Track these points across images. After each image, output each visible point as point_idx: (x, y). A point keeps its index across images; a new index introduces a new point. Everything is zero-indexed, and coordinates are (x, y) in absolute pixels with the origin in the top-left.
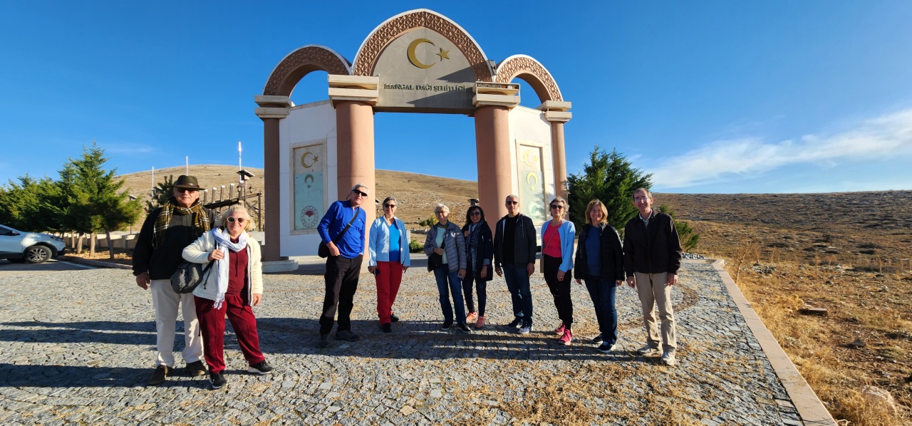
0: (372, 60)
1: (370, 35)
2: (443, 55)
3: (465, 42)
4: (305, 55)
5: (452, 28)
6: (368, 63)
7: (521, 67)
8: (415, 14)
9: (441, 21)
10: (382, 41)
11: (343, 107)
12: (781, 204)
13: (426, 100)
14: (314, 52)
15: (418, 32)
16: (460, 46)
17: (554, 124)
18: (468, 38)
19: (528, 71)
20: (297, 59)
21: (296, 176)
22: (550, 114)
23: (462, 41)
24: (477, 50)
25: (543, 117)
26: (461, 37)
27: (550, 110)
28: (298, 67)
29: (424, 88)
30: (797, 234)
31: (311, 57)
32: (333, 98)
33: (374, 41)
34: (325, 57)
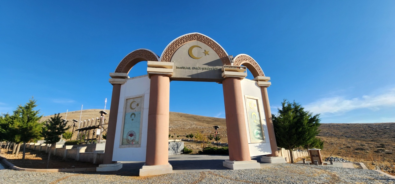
0: (170, 55)
1: (170, 44)
2: (206, 53)
3: (217, 47)
4: (137, 54)
5: (210, 41)
6: (168, 56)
7: (244, 60)
8: (192, 35)
9: (205, 38)
10: (176, 46)
11: (154, 77)
12: (352, 128)
13: (198, 74)
14: (142, 52)
15: (194, 42)
16: (214, 49)
17: (262, 88)
18: (218, 45)
19: (248, 62)
20: (133, 56)
21: (126, 114)
22: (260, 83)
23: (215, 47)
24: (223, 51)
25: (257, 84)
26: (215, 45)
27: (260, 81)
28: (133, 59)
29: (196, 69)
30: (366, 143)
31: (140, 54)
32: (150, 73)
33: (172, 46)
34: (147, 54)
